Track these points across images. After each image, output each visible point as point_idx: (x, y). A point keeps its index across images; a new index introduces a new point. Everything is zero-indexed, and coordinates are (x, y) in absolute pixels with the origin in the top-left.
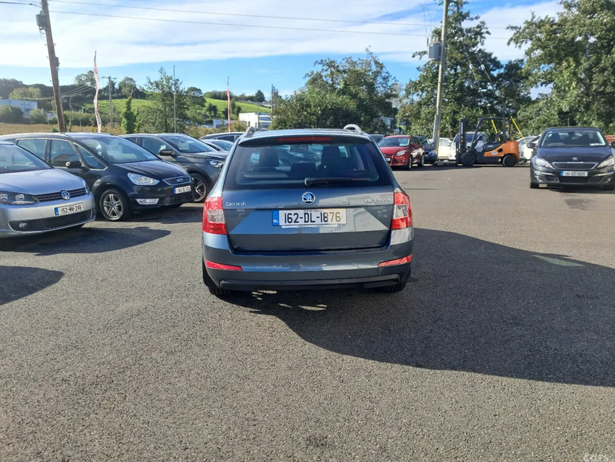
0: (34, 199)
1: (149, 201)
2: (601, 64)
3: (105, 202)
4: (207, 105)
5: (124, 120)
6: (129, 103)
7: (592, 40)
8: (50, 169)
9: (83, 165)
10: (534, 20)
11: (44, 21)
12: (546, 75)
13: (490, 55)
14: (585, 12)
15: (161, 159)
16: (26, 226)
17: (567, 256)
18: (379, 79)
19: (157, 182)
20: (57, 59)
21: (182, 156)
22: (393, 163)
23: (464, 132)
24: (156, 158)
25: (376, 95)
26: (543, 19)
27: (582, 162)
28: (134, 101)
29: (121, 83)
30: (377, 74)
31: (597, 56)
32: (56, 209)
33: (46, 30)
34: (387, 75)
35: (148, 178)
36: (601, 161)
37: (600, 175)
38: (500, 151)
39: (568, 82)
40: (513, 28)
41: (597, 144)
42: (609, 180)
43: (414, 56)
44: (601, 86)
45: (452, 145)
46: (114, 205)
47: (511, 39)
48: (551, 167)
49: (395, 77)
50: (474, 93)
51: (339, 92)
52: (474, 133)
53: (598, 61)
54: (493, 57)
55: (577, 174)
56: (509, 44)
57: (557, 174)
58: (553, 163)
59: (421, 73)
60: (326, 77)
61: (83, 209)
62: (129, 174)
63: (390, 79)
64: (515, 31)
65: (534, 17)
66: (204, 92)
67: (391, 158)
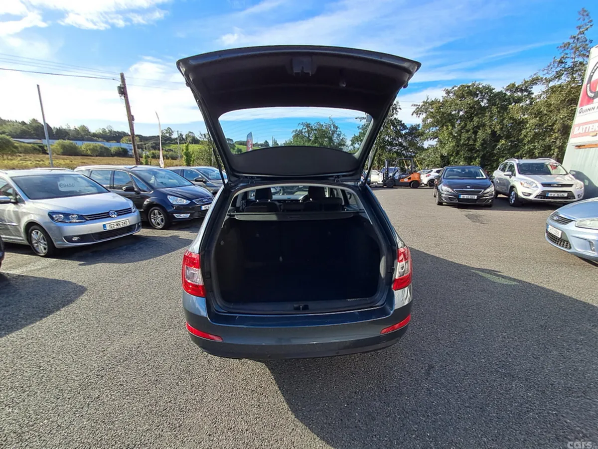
0: (84, 218)
1: (183, 216)
3: (152, 215)
4: (236, 148)
5: (184, 156)
6: (187, 147)
7: (461, 113)
8: (107, 192)
9: (136, 190)
10: (428, 101)
11: (123, 91)
12: (434, 134)
13: (401, 121)
14: (458, 96)
15: (194, 185)
16: (78, 239)
17: (500, 272)
18: (335, 136)
19: (189, 202)
20: (133, 116)
21: (210, 182)
23: (388, 167)
24: (191, 184)
25: (334, 144)
26: (433, 100)
27: (473, 189)
28: (190, 145)
29: (187, 135)
30: (334, 132)
31: (465, 123)
32: (104, 226)
33: (124, 97)
34: (340, 133)
35: (183, 199)
36: (485, 189)
37: (484, 198)
38: (410, 179)
39: (447, 138)
40: (415, 105)
41: (481, 177)
42: (490, 201)
44: (466, 141)
45: (380, 174)
46: (157, 218)
47: (414, 112)
48: (453, 192)
49: (344, 134)
50: (391, 144)
51: (313, 142)
52: (394, 167)
53: (466, 125)
54: (402, 123)
55: (469, 197)
56: (412, 114)
57: (457, 197)
58: (454, 190)
59: (361, 130)
60: (304, 133)
61: (128, 224)
62: (168, 196)
63: (341, 135)
64: (416, 107)
65: (428, 99)
66: (234, 141)
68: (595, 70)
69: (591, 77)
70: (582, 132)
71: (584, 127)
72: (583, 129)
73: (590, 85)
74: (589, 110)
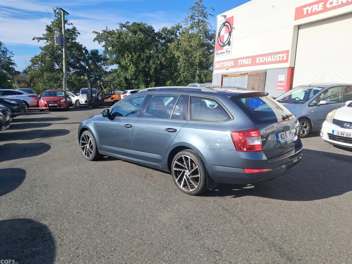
2: (141, 57)
10: (107, 31)
22: (59, 107)
23: (91, 89)
34: (5, 50)
38: (113, 99)
40: (96, 32)
43: (34, 39)
47: (95, 38)
49: (12, 52)
56: (94, 41)
64: (97, 35)
65: (107, 29)
67: (57, 104)
68: (221, 29)
69: (219, 33)
70: (219, 67)
71: (221, 63)
72: (220, 65)
73: (220, 38)
74: (222, 53)
